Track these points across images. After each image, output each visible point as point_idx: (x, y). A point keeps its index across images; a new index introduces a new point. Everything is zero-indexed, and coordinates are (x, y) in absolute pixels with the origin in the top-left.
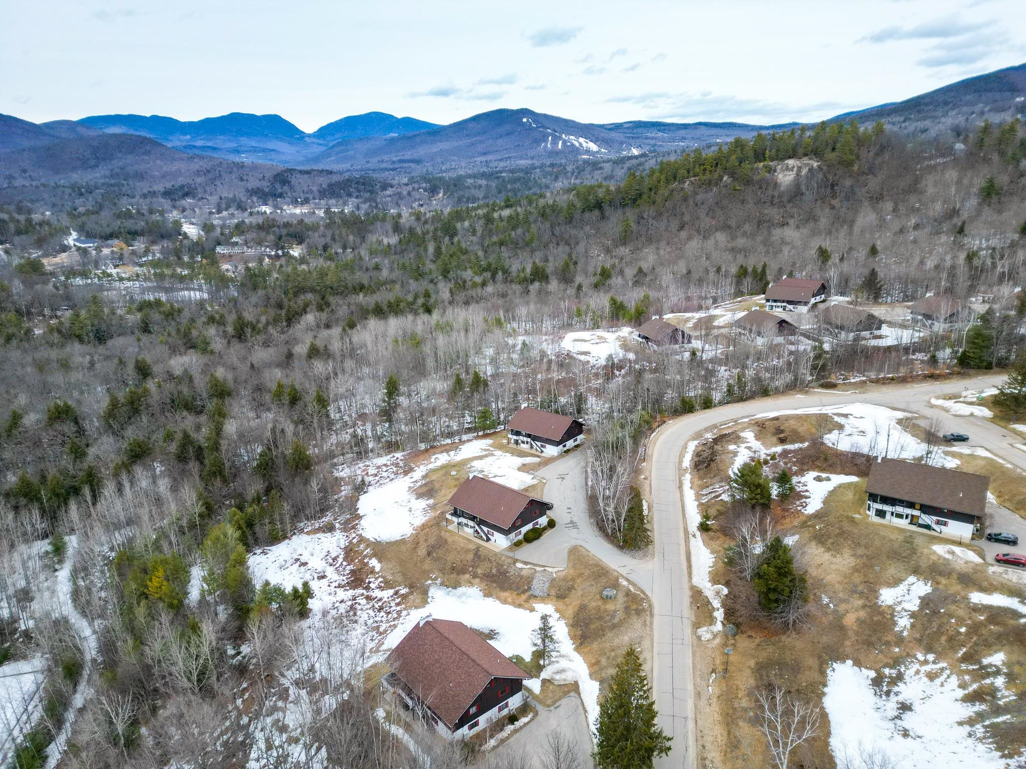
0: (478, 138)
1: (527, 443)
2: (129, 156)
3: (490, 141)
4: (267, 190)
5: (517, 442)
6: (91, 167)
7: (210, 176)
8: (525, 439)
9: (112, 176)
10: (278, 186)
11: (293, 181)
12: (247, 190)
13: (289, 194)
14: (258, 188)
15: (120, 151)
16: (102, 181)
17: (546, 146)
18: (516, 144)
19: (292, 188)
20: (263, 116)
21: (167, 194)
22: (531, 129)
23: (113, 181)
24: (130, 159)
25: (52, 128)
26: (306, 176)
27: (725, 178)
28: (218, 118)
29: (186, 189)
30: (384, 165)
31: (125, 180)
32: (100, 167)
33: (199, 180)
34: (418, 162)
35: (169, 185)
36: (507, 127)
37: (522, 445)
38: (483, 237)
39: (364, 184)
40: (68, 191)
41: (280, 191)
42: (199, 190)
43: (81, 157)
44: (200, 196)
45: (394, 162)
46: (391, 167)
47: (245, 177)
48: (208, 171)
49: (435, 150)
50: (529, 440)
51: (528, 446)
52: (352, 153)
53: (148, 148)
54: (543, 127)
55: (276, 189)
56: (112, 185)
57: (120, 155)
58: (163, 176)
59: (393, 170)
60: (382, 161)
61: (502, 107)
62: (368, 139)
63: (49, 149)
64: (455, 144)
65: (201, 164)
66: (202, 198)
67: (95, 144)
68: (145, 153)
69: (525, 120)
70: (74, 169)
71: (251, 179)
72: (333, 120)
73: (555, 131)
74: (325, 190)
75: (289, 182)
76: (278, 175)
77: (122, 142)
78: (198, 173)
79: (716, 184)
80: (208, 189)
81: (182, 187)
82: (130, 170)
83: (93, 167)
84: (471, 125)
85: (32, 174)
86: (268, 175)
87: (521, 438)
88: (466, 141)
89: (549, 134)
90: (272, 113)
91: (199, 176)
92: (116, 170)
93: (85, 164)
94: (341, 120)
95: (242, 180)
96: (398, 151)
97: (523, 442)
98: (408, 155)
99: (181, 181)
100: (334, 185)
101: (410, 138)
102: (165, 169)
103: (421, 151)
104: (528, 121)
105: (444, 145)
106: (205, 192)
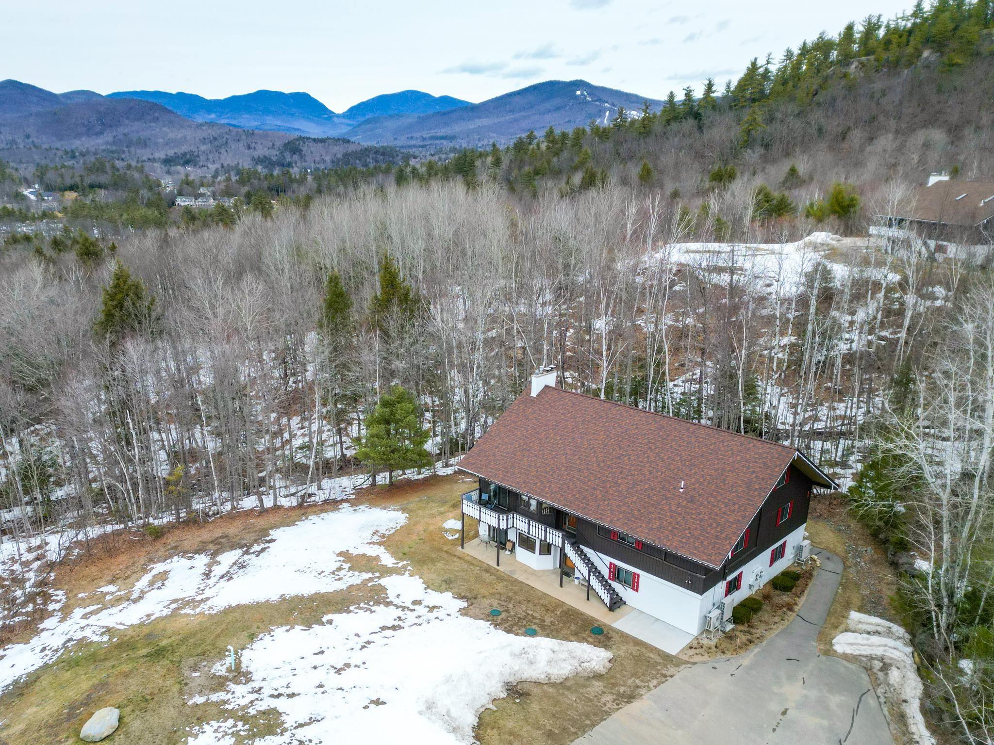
0: (522, 114)
1: (547, 548)
2: (136, 123)
3: (537, 117)
4: (274, 159)
5: (500, 539)
6: (96, 134)
7: (216, 143)
8: (537, 531)
9: (114, 143)
10: (287, 155)
11: (305, 149)
12: (253, 159)
13: (299, 164)
14: (265, 157)
15: (128, 118)
16: (104, 147)
17: (602, 122)
18: (567, 119)
19: (302, 157)
20: (291, 94)
21: (168, 161)
22: (586, 103)
23: (114, 148)
24: (136, 126)
25: (70, 98)
26: (320, 145)
27: (926, 54)
28: (245, 96)
29: (188, 156)
30: (413, 142)
31: (127, 147)
32: (105, 134)
33: (203, 148)
34: (452, 138)
35: (171, 153)
36: (557, 102)
37: (521, 554)
38: (510, 170)
39: (383, 154)
40: (59, 153)
41: (289, 160)
42: (202, 158)
43: (86, 123)
44: (201, 164)
45: (424, 139)
46: (421, 144)
47: (253, 145)
48: (215, 139)
49: (471, 127)
50: (555, 538)
51: (549, 563)
52: (380, 131)
53: (157, 115)
54: (599, 100)
55: (284, 158)
56: (112, 152)
57: (127, 122)
58: (167, 144)
59: (424, 146)
60: (412, 138)
61: (553, 79)
62: (399, 116)
63: (55, 114)
64: (496, 120)
65: (210, 131)
66: (203, 166)
67: (102, 109)
68: (151, 121)
69: (578, 93)
70: (78, 136)
71: (259, 147)
72: (365, 99)
73: (613, 105)
74: (339, 160)
75: (300, 151)
76: (289, 143)
77: (131, 108)
78: (204, 141)
79: (909, 64)
80: (211, 156)
81: (185, 154)
82: (134, 137)
83: (98, 134)
84: (516, 99)
85: (35, 140)
86: (278, 144)
87: (520, 523)
88: (509, 117)
89: (606, 109)
90: (301, 91)
91: (204, 143)
92: (121, 137)
93: (89, 131)
94: (373, 99)
95: (249, 148)
96: (431, 129)
97: (527, 543)
98: (442, 132)
99: (184, 149)
100: (349, 155)
101: (444, 114)
102: (171, 135)
103: (457, 128)
104: (582, 94)
105: (484, 122)
106: (208, 159)
